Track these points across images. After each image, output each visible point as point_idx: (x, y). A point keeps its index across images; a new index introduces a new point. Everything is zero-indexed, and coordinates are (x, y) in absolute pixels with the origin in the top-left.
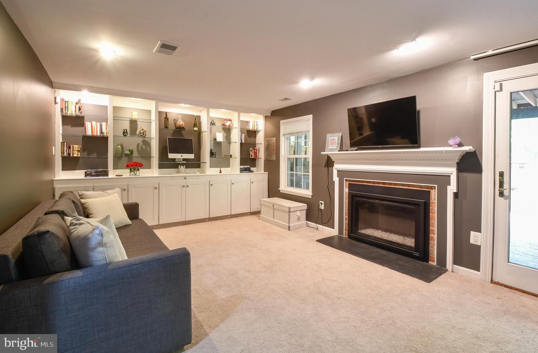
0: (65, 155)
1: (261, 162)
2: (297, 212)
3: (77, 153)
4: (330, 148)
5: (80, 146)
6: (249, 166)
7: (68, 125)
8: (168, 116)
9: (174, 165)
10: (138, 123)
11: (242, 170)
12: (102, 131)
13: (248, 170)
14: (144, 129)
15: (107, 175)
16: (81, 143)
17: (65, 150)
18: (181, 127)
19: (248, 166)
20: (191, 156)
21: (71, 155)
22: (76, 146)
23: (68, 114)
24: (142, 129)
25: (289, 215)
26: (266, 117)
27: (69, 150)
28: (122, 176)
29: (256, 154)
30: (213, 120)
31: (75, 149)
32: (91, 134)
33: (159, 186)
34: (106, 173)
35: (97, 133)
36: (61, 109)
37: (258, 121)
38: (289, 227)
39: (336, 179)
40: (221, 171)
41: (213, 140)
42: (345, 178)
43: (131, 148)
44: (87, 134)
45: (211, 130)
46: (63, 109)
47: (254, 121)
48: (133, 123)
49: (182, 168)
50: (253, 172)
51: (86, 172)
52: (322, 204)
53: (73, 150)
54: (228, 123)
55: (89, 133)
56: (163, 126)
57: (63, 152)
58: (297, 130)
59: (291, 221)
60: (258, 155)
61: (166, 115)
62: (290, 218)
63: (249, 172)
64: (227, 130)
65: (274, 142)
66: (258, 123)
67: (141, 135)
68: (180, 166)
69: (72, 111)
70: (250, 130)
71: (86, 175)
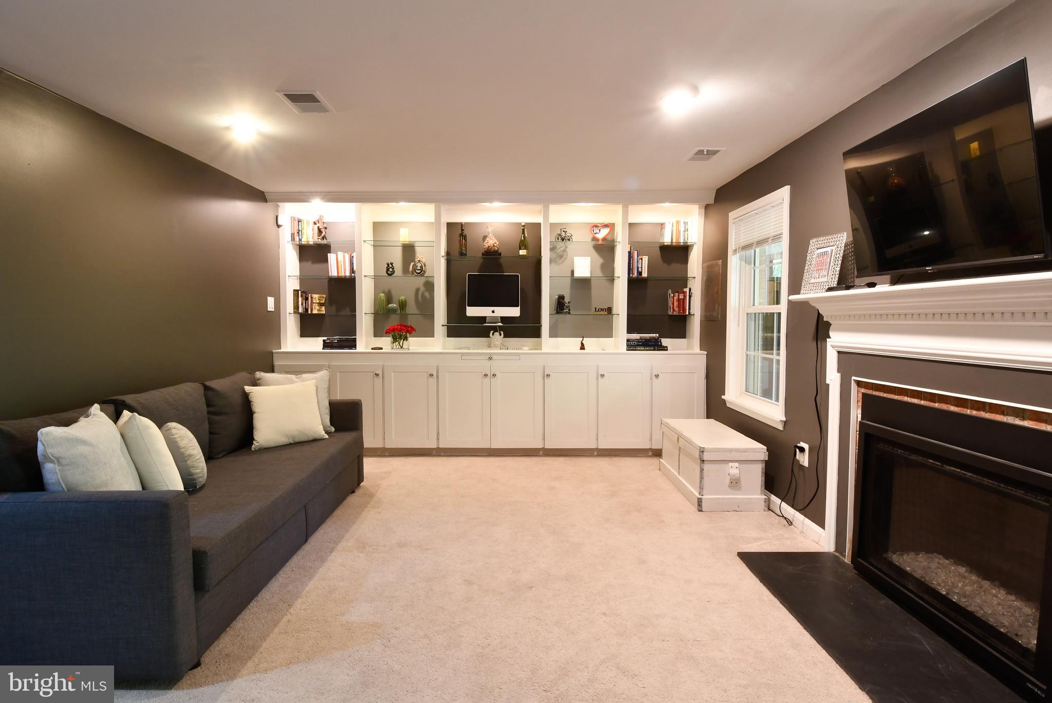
0: (301, 310)
1: (695, 325)
2: (730, 464)
3: (317, 308)
4: (812, 281)
5: (325, 296)
6: (657, 335)
7: (307, 261)
8: (465, 232)
9: (480, 329)
10: (417, 249)
11: (632, 345)
12: (353, 269)
13: (655, 345)
14: (421, 259)
15: (354, 346)
16: (327, 291)
17: (300, 303)
18: (491, 251)
19: (654, 335)
20: (514, 312)
21: (309, 312)
22: (316, 296)
23: (303, 243)
24: (419, 261)
25: (702, 470)
26: (707, 207)
27: (305, 303)
28: (381, 349)
29: (682, 303)
30: (565, 230)
31: (314, 302)
32: (336, 275)
33: (438, 372)
34: (352, 344)
35: (345, 273)
36: (292, 234)
37: (688, 220)
38: (700, 501)
39: (833, 377)
40: (582, 345)
41: (570, 276)
42: (853, 378)
43: (403, 298)
44: (330, 275)
45: (566, 252)
46: (294, 234)
47: (678, 222)
48: (409, 250)
49: (497, 338)
50: (667, 350)
51: (324, 341)
52: (802, 450)
53: (312, 303)
54: (602, 234)
55: (333, 273)
56: (456, 253)
57: (296, 307)
58: (760, 233)
59: (705, 487)
60: (687, 308)
61: (462, 230)
62: (703, 478)
63: (654, 350)
64: (606, 249)
65: (719, 272)
66: (689, 227)
67: (417, 273)
68: (492, 332)
69: (310, 237)
70: (665, 244)
71: (326, 345)
